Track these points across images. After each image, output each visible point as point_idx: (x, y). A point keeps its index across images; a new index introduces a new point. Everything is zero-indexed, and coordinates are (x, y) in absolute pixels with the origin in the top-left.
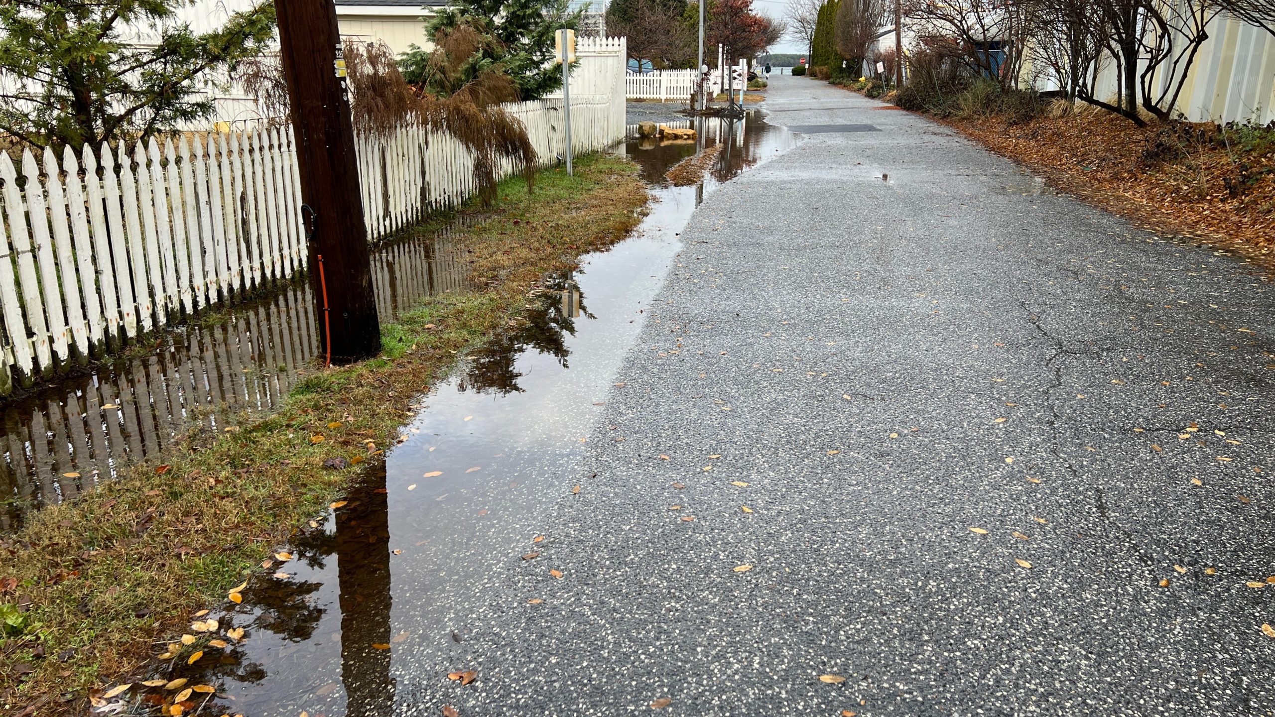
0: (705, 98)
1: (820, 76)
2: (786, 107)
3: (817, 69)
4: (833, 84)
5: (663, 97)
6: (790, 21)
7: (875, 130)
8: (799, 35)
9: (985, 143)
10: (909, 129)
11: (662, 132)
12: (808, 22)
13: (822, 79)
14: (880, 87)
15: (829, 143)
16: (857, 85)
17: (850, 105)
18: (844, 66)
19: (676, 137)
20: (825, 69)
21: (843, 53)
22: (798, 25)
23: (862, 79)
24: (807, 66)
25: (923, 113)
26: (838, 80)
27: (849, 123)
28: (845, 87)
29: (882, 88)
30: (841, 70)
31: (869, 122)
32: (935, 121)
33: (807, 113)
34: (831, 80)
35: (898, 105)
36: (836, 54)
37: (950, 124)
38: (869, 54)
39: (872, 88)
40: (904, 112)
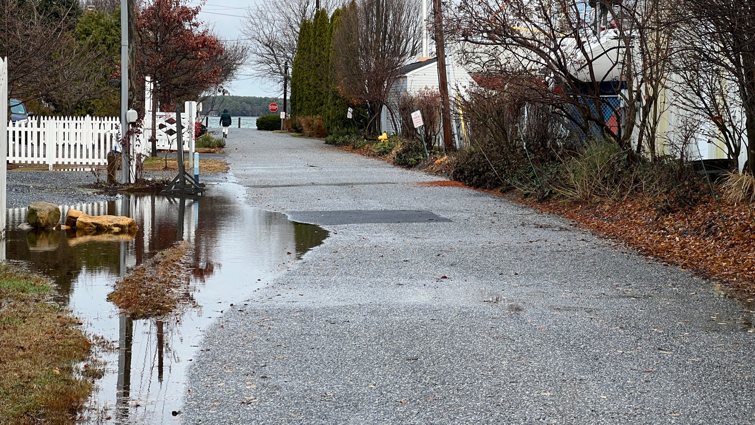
0: (134, 163)
1: (307, 131)
2: (271, 181)
3: (302, 120)
4: (334, 144)
5: (51, 160)
6: (252, 45)
7: (438, 219)
8: (266, 67)
9: (629, 241)
10: (495, 219)
11: (72, 221)
12: (279, 47)
13: (310, 136)
14: (418, 150)
15: (373, 241)
16: (375, 148)
17: (378, 179)
18: (350, 116)
19: (99, 229)
20: (316, 120)
21: (348, 97)
22: (265, 50)
23: (383, 137)
24: (282, 115)
25: (503, 192)
26: (341, 139)
27: (390, 208)
28: (354, 149)
29: (422, 151)
30: (347, 123)
31: (422, 206)
32: (528, 206)
33: (311, 191)
34: (330, 138)
35: (456, 179)
36: (336, 97)
37: (557, 211)
38: (392, 99)
39: (405, 151)
40: (472, 191)
